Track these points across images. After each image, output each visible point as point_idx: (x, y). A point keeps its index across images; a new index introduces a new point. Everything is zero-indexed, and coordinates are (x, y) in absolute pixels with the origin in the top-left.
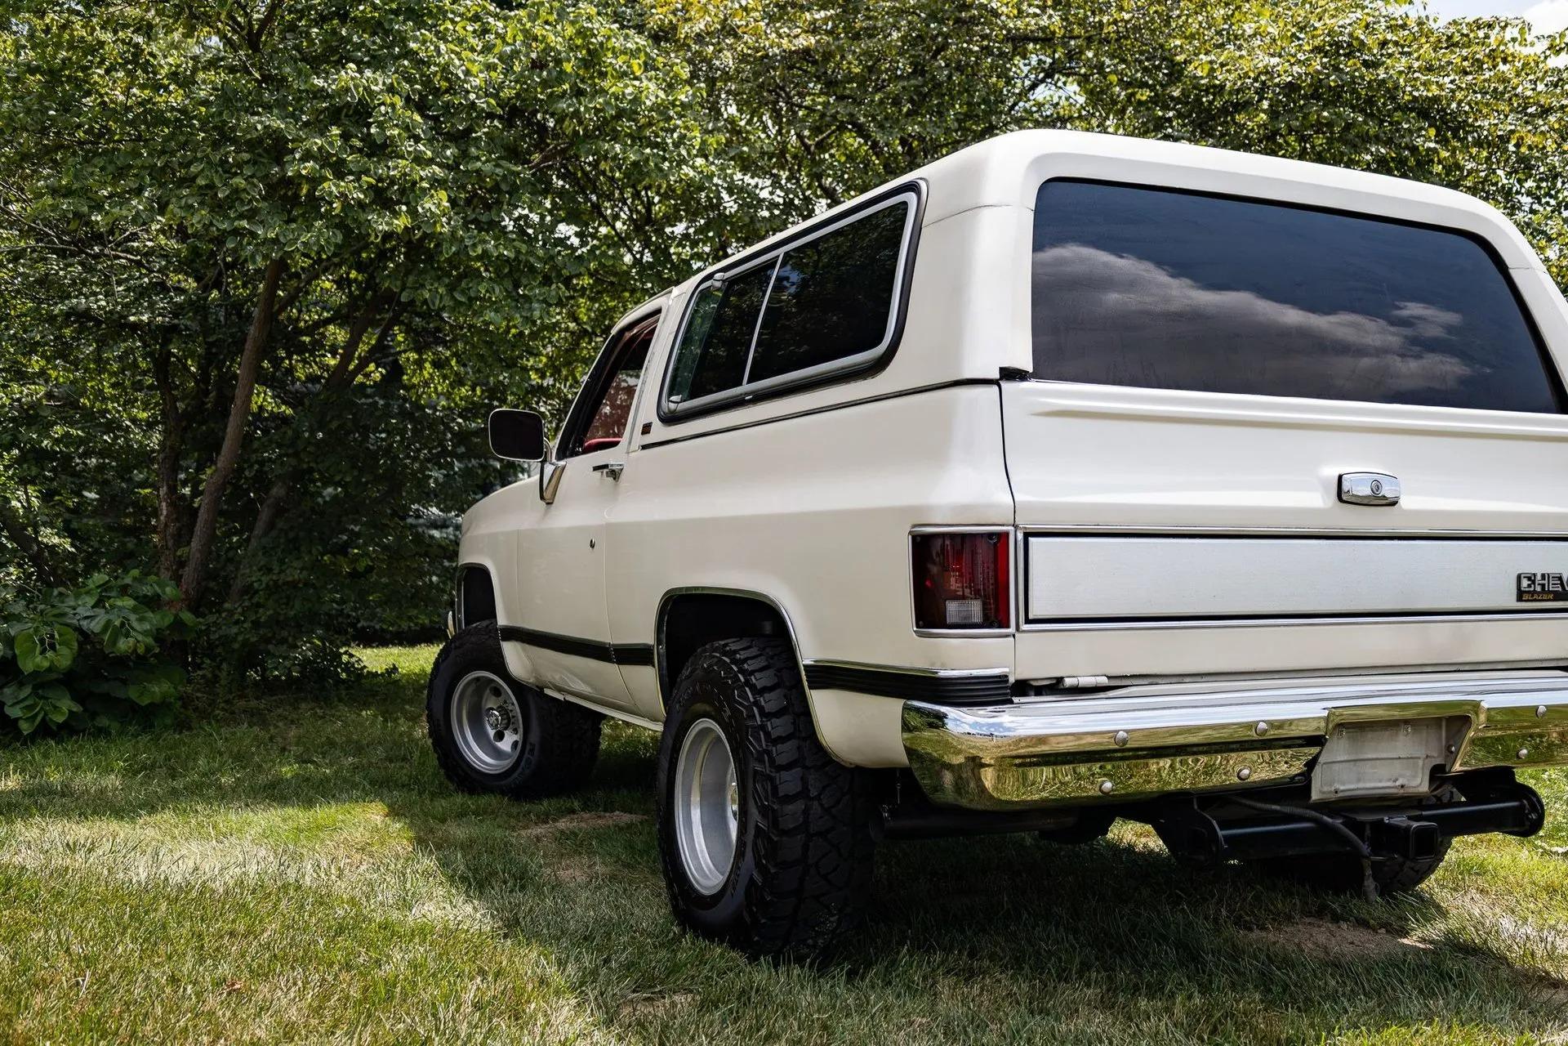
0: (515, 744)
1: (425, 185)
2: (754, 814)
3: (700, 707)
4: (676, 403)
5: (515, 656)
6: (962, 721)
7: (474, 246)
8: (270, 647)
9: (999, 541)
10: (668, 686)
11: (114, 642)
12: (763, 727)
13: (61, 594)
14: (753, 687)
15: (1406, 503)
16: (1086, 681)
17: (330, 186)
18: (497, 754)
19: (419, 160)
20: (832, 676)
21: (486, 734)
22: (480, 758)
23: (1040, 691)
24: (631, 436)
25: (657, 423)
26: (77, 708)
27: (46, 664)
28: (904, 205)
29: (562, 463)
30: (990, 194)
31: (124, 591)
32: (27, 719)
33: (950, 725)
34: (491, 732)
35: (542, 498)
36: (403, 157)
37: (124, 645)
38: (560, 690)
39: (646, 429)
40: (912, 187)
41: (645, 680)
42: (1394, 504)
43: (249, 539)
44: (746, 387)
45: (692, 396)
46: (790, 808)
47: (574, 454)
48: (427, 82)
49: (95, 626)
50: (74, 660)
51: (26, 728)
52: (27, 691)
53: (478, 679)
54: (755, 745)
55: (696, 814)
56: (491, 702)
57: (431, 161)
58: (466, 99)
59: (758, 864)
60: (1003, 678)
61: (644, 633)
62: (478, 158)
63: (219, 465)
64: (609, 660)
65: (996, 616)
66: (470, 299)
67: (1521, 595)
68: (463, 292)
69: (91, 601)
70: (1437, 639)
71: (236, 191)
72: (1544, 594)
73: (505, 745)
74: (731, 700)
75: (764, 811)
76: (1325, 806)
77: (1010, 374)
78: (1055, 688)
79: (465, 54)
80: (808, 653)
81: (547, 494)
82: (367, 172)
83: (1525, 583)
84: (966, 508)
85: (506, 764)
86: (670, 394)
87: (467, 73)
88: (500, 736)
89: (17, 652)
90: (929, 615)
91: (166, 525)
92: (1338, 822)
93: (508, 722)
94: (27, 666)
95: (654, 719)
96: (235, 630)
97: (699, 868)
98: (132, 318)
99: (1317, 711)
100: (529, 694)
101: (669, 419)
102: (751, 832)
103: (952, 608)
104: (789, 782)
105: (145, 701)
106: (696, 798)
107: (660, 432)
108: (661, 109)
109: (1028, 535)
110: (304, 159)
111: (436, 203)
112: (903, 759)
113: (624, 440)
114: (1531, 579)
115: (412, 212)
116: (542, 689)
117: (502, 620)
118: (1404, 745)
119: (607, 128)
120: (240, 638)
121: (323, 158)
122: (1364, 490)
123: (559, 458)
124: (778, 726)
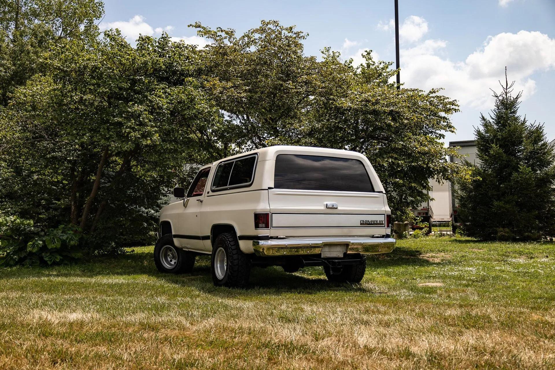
0: (175, 263)
1: (154, 133)
2: (229, 263)
3: (220, 245)
4: (214, 188)
5: (176, 241)
6: (262, 242)
7: (165, 146)
8: (104, 244)
9: (267, 215)
10: (213, 243)
11: (69, 242)
12: (232, 252)
13: (52, 230)
14: (229, 241)
15: (339, 208)
16: (282, 237)
17: (132, 134)
18: (171, 265)
19: (152, 126)
20: (243, 238)
21: (168, 260)
22: (167, 266)
23: (275, 238)
24: (205, 193)
25: (210, 191)
26: (61, 258)
27: (55, 247)
28: (255, 157)
29: (188, 198)
30: (268, 158)
31: (70, 229)
32: (49, 261)
33: (260, 244)
34: (169, 260)
35: (184, 206)
36: (148, 126)
37: (72, 243)
38: (187, 248)
39: (208, 193)
40: (256, 154)
41: (208, 243)
42: (337, 208)
43: (95, 216)
44: (228, 186)
45: (217, 187)
46: (235, 261)
47: (191, 196)
48: (153, 106)
49: (64, 238)
50: (61, 245)
51: (49, 263)
52: (49, 254)
53: (166, 247)
54: (229, 251)
55: (218, 265)
56: (169, 253)
57: (154, 127)
58: (163, 111)
59: (230, 271)
60: (268, 236)
61: (208, 233)
62: (165, 125)
63: (91, 196)
64: (200, 239)
65: (267, 226)
66: (164, 159)
67: (361, 224)
68: (162, 157)
69: (60, 232)
70: (345, 231)
71: (111, 135)
72: (366, 224)
73: (173, 263)
74: (225, 243)
75: (231, 262)
76: (324, 259)
77: (270, 188)
78: (277, 238)
79: (161, 99)
80: (238, 234)
81: (185, 205)
82: (140, 130)
83: (362, 222)
84: (262, 209)
85: (173, 267)
86: (213, 186)
87: (163, 105)
88: (171, 261)
89: (46, 244)
90: (257, 226)
91: (74, 212)
92: (326, 261)
93: (174, 257)
94: (50, 247)
95: (209, 252)
96: (94, 240)
97: (219, 276)
98: (68, 158)
99: (321, 242)
100: (179, 250)
101: (213, 191)
102: (229, 266)
103: (260, 225)
104: (235, 257)
105: (76, 258)
106: (219, 262)
107: (211, 193)
108: (209, 112)
109: (272, 214)
110: (126, 128)
111: (156, 137)
112: (253, 251)
113: (203, 195)
114: (363, 221)
115: (151, 139)
116: (182, 249)
117: (173, 233)
118: (339, 249)
119: (196, 117)
120: (96, 242)
121: (130, 127)
122: (331, 206)
123: (188, 197)
124: (233, 247)
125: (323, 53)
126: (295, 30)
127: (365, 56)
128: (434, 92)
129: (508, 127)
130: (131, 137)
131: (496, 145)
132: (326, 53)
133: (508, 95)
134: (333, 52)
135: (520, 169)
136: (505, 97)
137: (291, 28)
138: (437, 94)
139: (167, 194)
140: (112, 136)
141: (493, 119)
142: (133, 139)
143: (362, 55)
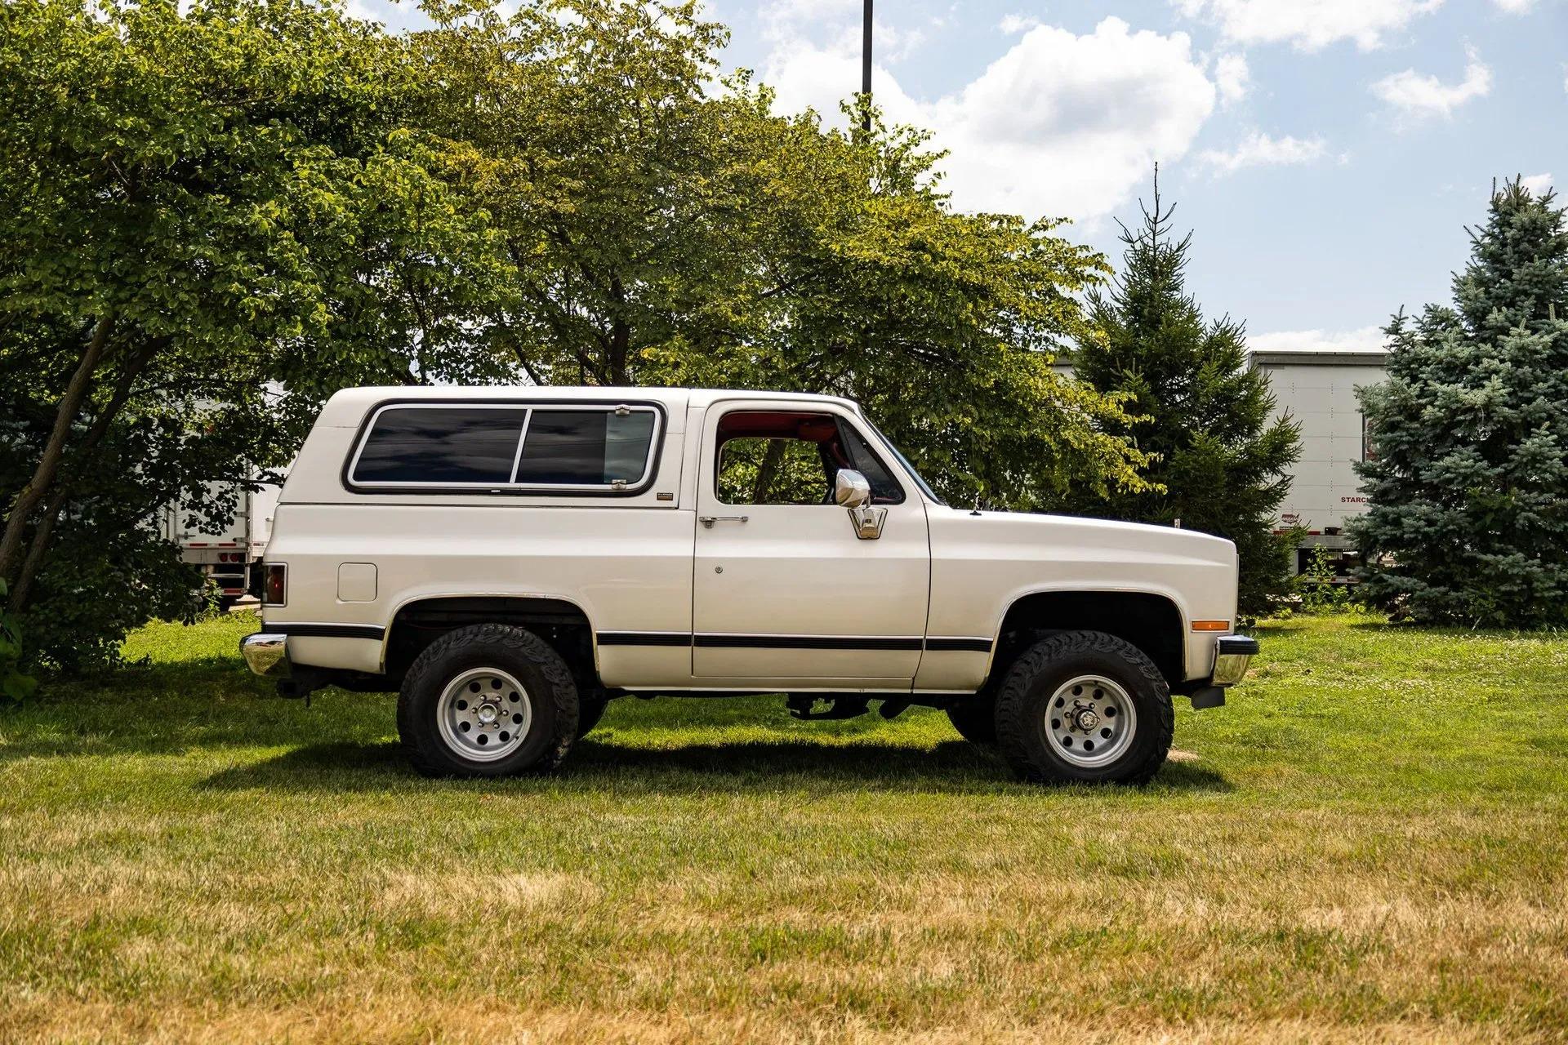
1: (312, 299)
19: (308, 281)
36: (296, 278)
57: (313, 282)
110: (229, 280)
111: (320, 315)
115: (304, 321)
125: (727, 85)
126: (699, 18)
127: (849, 107)
128: (1045, 228)
129: (1165, 325)
130: (243, 310)
131: (1137, 371)
132: (740, 86)
133: (1158, 240)
134: (761, 85)
135: (1193, 440)
136: (1151, 244)
137: (687, 11)
138: (1050, 234)
139: (260, 485)
140: (188, 307)
141: (1117, 300)
142: (250, 315)
143: (841, 103)
